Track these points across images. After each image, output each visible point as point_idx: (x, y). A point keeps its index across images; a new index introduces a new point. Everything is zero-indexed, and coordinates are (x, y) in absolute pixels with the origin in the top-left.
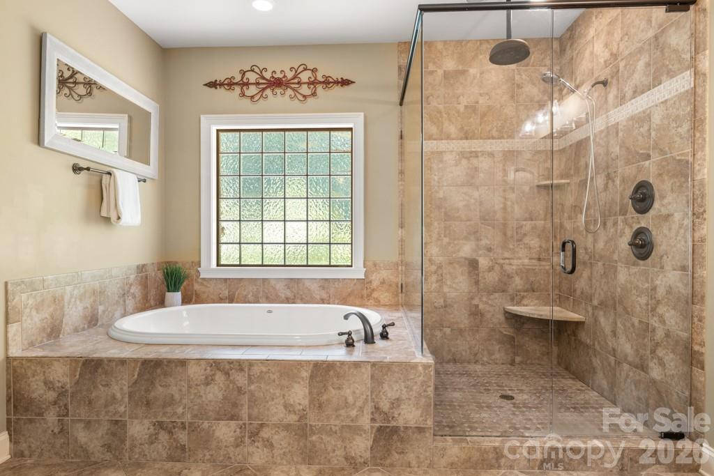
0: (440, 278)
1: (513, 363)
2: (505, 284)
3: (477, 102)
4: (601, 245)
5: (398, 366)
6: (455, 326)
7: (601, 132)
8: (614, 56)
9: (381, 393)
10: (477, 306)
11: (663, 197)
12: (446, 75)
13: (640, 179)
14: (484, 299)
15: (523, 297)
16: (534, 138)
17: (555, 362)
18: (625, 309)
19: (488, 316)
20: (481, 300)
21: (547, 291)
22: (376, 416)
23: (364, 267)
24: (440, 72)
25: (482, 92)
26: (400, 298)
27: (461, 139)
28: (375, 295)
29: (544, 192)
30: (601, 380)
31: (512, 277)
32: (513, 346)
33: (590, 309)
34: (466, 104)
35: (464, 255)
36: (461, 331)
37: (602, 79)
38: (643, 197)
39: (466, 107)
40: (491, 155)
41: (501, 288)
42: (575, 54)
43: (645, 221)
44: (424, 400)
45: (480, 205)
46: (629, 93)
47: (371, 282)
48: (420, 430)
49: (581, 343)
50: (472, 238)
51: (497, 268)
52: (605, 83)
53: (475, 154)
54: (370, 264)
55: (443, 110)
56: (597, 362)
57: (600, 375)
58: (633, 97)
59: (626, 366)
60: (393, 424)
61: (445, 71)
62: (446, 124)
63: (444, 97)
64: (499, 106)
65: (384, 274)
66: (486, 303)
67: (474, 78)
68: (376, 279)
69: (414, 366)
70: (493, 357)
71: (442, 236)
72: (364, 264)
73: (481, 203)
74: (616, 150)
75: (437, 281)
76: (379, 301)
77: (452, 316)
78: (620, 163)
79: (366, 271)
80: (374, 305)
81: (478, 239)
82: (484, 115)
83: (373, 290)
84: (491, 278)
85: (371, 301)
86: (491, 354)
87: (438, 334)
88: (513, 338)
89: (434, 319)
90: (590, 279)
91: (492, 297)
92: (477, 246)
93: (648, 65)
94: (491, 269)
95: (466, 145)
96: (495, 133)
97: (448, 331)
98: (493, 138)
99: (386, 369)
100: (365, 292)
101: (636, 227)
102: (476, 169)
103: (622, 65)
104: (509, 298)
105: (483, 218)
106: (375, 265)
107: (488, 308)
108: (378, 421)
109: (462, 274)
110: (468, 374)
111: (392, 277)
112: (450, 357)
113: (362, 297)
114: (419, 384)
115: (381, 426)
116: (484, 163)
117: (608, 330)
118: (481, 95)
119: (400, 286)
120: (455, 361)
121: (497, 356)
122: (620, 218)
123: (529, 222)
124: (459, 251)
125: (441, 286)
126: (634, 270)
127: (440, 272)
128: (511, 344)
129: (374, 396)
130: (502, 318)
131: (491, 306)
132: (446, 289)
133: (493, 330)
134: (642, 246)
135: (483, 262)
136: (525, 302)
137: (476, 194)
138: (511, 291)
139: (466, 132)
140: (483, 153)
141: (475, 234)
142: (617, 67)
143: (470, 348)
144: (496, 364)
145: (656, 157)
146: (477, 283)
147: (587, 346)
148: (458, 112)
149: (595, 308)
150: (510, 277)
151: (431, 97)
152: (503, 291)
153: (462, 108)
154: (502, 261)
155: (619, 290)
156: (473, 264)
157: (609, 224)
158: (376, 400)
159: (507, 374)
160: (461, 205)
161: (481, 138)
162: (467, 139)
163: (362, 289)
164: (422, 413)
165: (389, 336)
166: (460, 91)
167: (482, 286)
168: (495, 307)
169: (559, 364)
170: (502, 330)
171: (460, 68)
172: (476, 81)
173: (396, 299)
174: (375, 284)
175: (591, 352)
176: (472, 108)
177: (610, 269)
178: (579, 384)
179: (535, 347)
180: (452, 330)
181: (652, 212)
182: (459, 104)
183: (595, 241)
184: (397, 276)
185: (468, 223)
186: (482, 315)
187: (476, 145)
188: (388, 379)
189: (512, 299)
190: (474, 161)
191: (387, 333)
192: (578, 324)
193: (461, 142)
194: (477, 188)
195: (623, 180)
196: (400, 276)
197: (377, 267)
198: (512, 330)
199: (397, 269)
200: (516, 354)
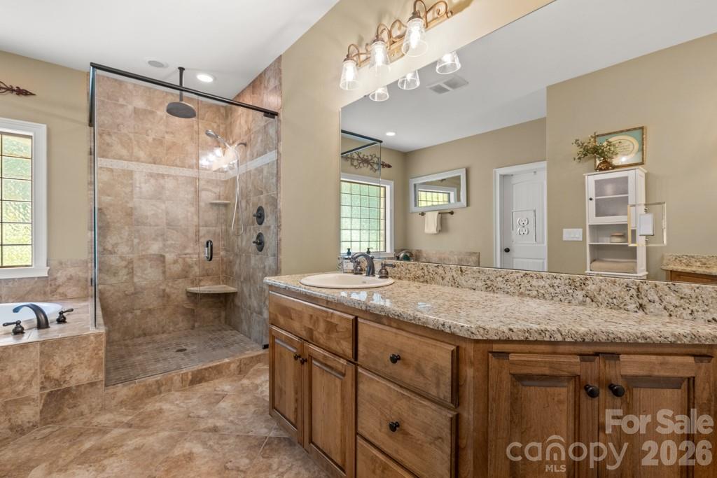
0: (131, 271)
1: (193, 327)
2: (187, 272)
3: (164, 138)
4: (244, 243)
5: (70, 340)
6: (145, 308)
7: (244, 173)
8: (249, 130)
9: (52, 365)
10: (164, 290)
11: (267, 216)
12: (136, 111)
13: (259, 205)
14: (170, 284)
15: (200, 281)
16: (209, 170)
17: (223, 322)
18: (254, 280)
19: (173, 297)
20: (167, 285)
21: (217, 275)
22: (47, 384)
23: (47, 266)
24: (130, 107)
25: (168, 130)
26: (90, 291)
27: (150, 163)
28: (61, 290)
29: (215, 208)
30: (245, 327)
31: (192, 267)
32: (193, 316)
33: (240, 284)
34: (154, 137)
35: (153, 253)
36: (150, 311)
37: (244, 142)
38: (260, 216)
39: (154, 139)
40: (175, 178)
41: (185, 274)
42: (233, 120)
43: (261, 229)
44: (95, 361)
45: (166, 215)
46: (255, 155)
47: (55, 279)
48: (92, 384)
49: (235, 306)
50: (160, 239)
51: (180, 260)
52: (245, 145)
53: (163, 176)
54: (54, 263)
55: (133, 138)
56: (243, 316)
57: (244, 323)
58: (257, 157)
59: (255, 314)
60: (66, 386)
61: (135, 108)
62: (136, 149)
63: (134, 128)
64: (181, 144)
65: (71, 271)
66: (172, 287)
67: (161, 118)
68: (61, 276)
69: (86, 337)
70: (178, 326)
71: (133, 237)
72: (47, 263)
73: (167, 213)
74: (250, 186)
75: (128, 274)
76: (66, 295)
77: (142, 300)
78: (252, 194)
79: (49, 270)
80: (60, 300)
81: (165, 240)
82: (169, 148)
83: (59, 286)
84: (177, 268)
85: (55, 296)
86: (176, 324)
87: (129, 316)
88: (193, 310)
89: (124, 305)
90: (240, 264)
91: (176, 282)
92: (164, 245)
93: (262, 141)
94: (175, 262)
95: (155, 169)
96: (178, 162)
97: (138, 312)
98: (176, 166)
99: (57, 344)
100: (48, 289)
101: (258, 232)
102: (163, 188)
103: (252, 136)
104: (190, 282)
105: (168, 224)
106: (61, 263)
107: (173, 291)
108: (49, 387)
109: (151, 267)
110: (154, 342)
111: (80, 274)
112: (140, 332)
113: (45, 293)
114: (90, 349)
115: (52, 392)
116: (169, 184)
117: (247, 294)
118: (167, 133)
119: (89, 280)
120: (145, 335)
121: (181, 325)
122: (252, 227)
123: (205, 228)
124: (148, 249)
125: (132, 277)
126: (258, 257)
127: (131, 266)
128: (191, 314)
129: (44, 369)
130: (184, 296)
131: (176, 289)
132: (136, 280)
133: (177, 306)
134: (260, 244)
135: (170, 257)
136: (202, 284)
137: (163, 206)
138: (191, 277)
139: (154, 159)
140: (169, 176)
141: (162, 236)
142: (250, 136)
143: (158, 323)
144: (180, 330)
145: (265, 194)
146: (164, 272)
147: (239, 307)
148: (147, 142)
149: (242, 282)
150: (190, 267)
151: (122, 126)
152: (186, 277)
153: (150, 140)
154: (184, 256)
155: (252, 270)
156: (161, 258)
157: (248, 230)
158: (46, 371)
159: (186, 336)
160: (149, 214)
161: (167, 165)
162: (155, 163)
163: (46, 287)
164: (94, 371)
165: (67, 320)
166: (149, 125)
167: (168, 274)
168: (179, 290)
169: (226, 322)
170: (185, 305)
171: (149, 108)
172: (162, 121)
173: (86, 292)
174: (60, 281)
175: (241, 310)
176: (160, 142)
177: (248, 257)
178: (234, 332)
179: (208, 314)
180: (142, 311)
181: (264, 224)
182: (148, 135)
183: (242, 241)
184: (87, 272)
185: (156, 228)
186: (169, 296)
187: (162, 169)
188: (59, 352)
189: (192, 283)
190: (162, 181)
191: (65, 318)
192: (234, 294)
193: (150, 165)
194: (164, 203)
195: (253, 205)
196: (90, 271)
197: (64, 266)
198: (192, 305)
199: (87, 266)
200: (195, 321)
